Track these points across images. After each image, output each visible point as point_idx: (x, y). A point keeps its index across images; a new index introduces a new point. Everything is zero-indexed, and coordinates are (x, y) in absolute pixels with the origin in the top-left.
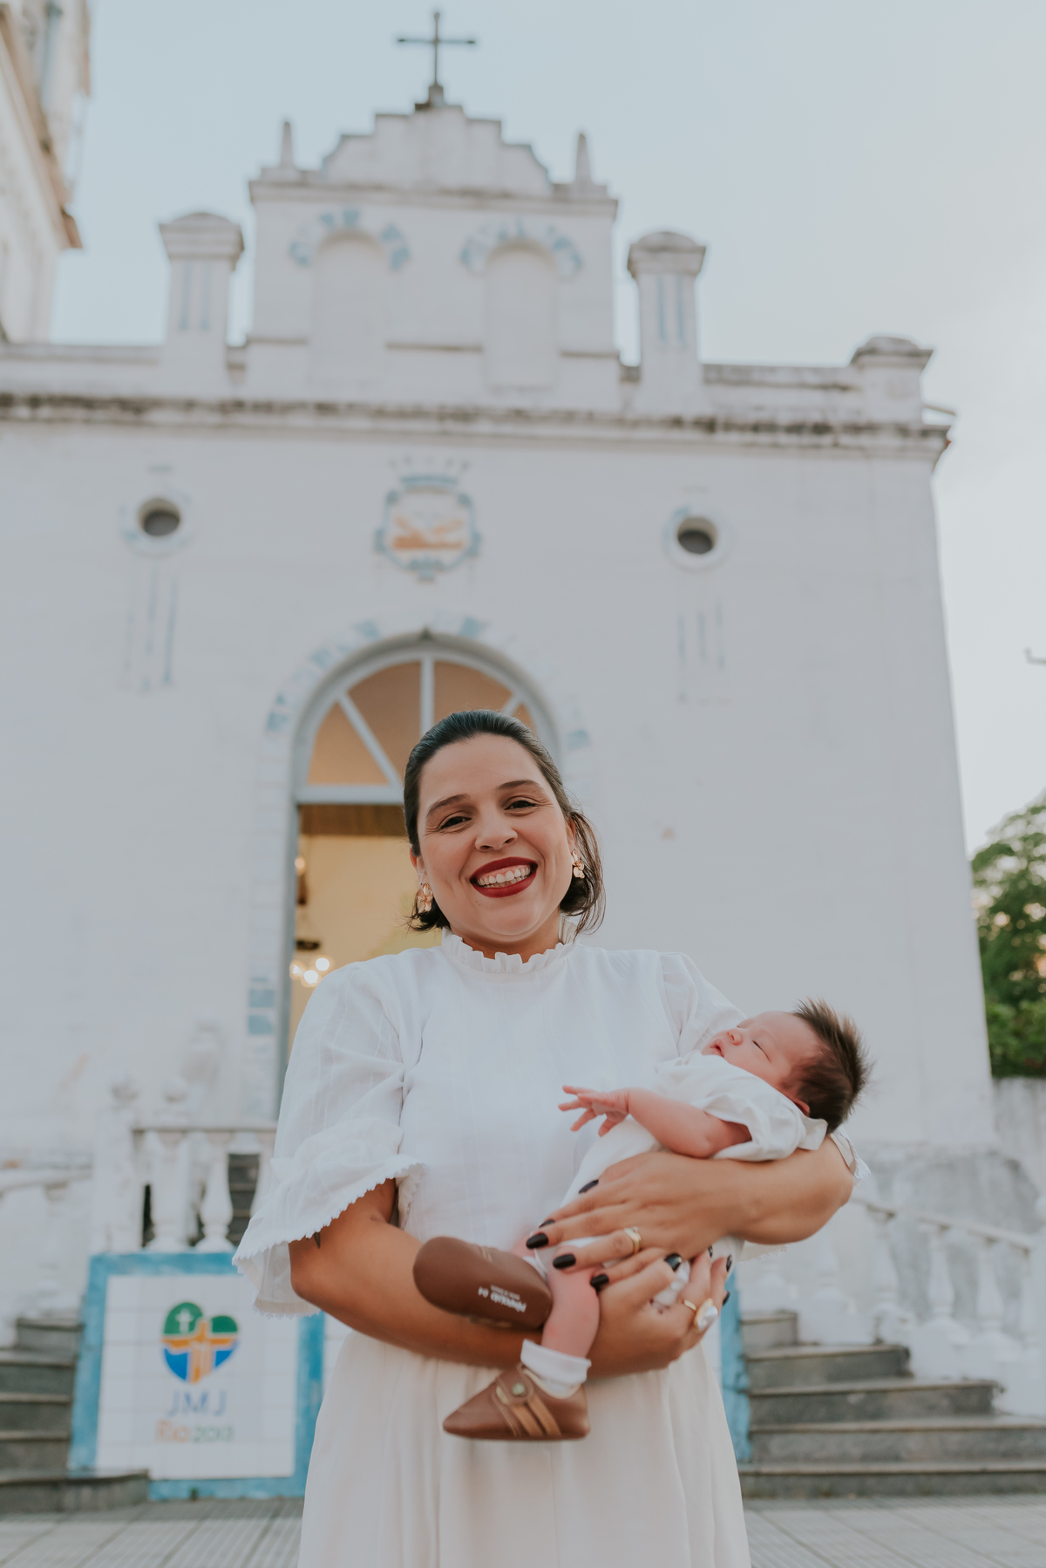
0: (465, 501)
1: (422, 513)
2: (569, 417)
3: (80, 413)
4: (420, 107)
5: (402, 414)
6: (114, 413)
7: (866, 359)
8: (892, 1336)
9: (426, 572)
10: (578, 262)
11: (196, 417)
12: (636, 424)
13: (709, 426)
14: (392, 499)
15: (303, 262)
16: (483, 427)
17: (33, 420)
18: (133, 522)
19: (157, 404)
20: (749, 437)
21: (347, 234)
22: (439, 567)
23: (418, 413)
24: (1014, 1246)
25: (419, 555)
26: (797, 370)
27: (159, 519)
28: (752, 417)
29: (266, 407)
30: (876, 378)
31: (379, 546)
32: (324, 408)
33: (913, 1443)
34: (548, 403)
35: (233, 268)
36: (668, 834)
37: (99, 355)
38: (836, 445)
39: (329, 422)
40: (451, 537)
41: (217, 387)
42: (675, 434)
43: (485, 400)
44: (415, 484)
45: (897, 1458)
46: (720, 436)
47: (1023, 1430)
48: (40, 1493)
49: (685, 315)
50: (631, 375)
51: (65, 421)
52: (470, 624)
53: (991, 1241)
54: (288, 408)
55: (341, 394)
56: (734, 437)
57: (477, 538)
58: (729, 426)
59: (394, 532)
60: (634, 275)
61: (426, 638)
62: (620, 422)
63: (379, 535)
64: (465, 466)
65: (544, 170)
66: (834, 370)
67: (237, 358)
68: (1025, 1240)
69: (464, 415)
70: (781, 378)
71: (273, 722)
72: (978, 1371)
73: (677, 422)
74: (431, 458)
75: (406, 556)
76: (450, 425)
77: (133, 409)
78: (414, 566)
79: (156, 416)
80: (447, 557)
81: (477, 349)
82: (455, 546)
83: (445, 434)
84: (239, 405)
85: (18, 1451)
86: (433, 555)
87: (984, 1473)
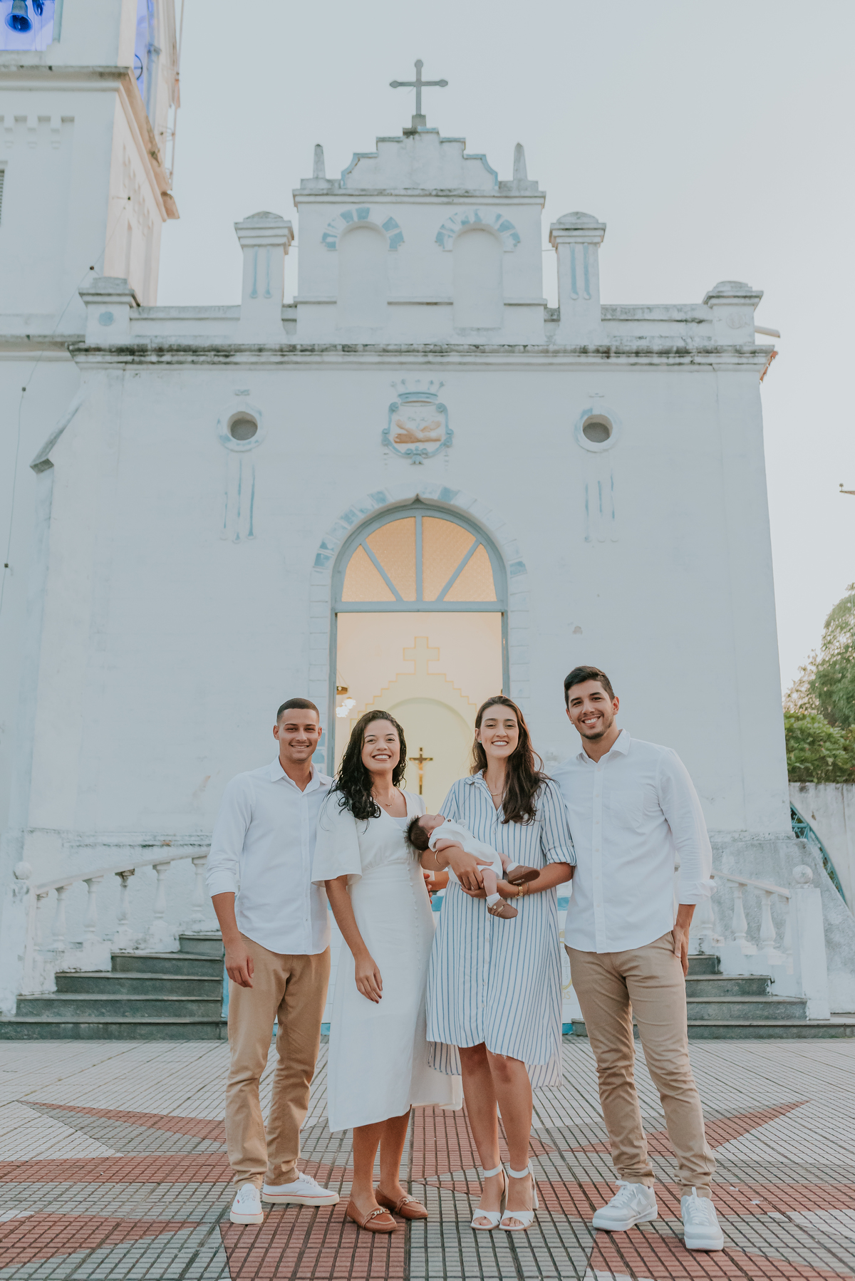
0: (442, 409)
1: (414, 419)
2: (511, 349)
3: (190, 358)
4: (409, 133)
5: (399, 352)
6: (211, 356)
7: (714, 301)
8: (708, 951)
9: (416, 458)
10: (516, 238)
11: (265, 357)
12: (556, 353)
13: (606, 353)
14: (393, 409)
15: (332, 246)
16: (454, 358)
17: (159, 362)
18: (225, 430)
19: (239, 350)
20: (633, 360)
21: (361, 225)
22: (425, 454)
23: (410, 351)
24: (781, 896)
25: (412, 446)
26: (667, 308)
27: (243, 426)
28: (635, 345)
29: (311, 350)
30: (721, 312)
31: (386, 443)
32: (347, 349)
33: (712, 1010)
34: (497, 340)
35: (286, 253)
36: (578, 630)
37: (200, 315)
38: (692, 362)
39: (352, 358)
40: (433, 434)
41: (276, 336)
42: (583, 359)
43: (455, 340)
44: (409, 398)
45: (702, 1019)
46: (613, 360)
47: (779, 1003)
48: (208, 1029)
49: (590, 273)
50: (553, 317)
51: (181, 363)
52: (446, 492)
53: (769, 893)
54: (324, 350)
55: (358, 339)
56: (623, 360)
57: (450, 434)
58: (618, 353)
59: (395, 431)
60: (556, 247)
61: (417, 500)
62: (546, 352)
63: (386, 433)
64: (442, 385)
65: (493, 173)
66: (693, 308)
67: (290, 314)
68: (786, 892)
69: (441, 351)
70: (655, 315)
71: (319, 560)
72: (759, 971)
73: (584, 351)
74: (419, 380)
75: (403, 448)
76: (431, 358)
77: (223, 354)
78: (408, 454)
79: (238, 358)
80: (430, 447)
81: (451, 304)
82: (437, 440)
83: (429, 363)
84: (293, 349)
85: (194, 1007)
86: (421, 446)
87: (750, 1026)
